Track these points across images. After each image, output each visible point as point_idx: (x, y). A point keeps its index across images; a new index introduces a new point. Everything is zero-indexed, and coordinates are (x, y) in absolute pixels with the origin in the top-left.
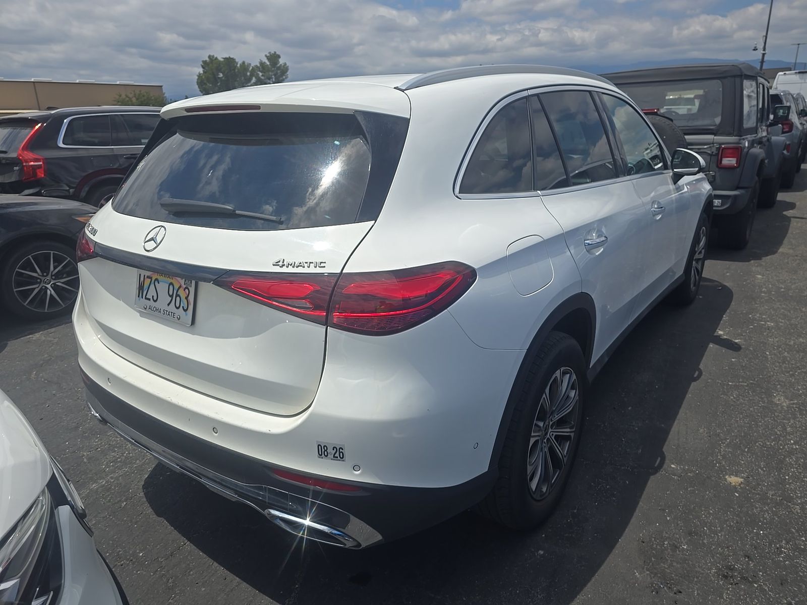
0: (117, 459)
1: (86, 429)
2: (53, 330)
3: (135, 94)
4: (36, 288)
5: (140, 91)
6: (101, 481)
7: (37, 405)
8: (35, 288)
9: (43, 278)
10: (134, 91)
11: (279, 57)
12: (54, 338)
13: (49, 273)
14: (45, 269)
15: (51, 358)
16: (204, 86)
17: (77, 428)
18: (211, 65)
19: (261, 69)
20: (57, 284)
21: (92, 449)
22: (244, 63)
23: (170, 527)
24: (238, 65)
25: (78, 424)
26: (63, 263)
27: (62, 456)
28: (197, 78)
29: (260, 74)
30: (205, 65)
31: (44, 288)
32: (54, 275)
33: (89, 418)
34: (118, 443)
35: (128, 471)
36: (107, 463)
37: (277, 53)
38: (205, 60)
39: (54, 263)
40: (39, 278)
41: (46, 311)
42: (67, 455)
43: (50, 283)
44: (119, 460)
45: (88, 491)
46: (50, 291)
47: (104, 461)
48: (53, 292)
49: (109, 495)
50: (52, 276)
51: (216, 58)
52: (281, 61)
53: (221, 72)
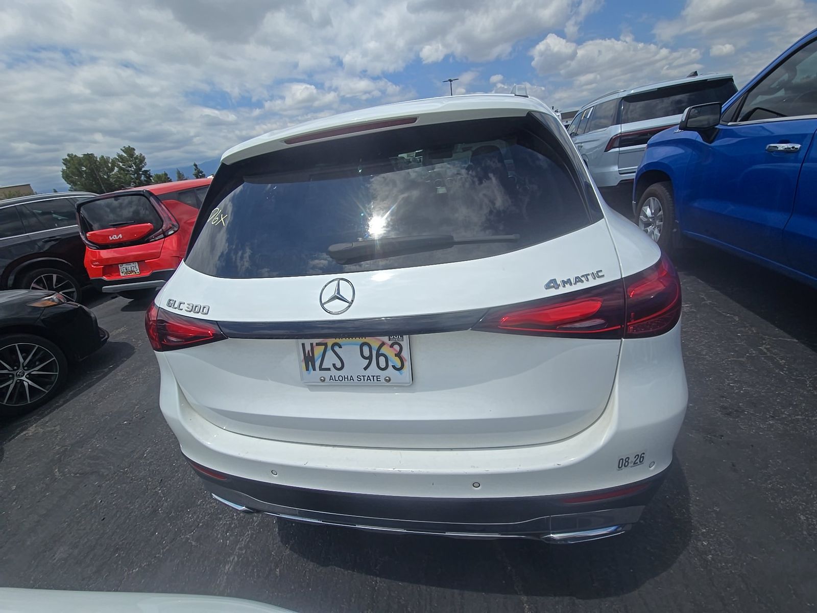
0: (230, 526)
1: (167, 508)
2: (47, 418)
3: (6, 195)
4: (11, 384)
5: (10, 192)
6: (232, 558)
7: (86, 505)
8: (9, 385)
9: (15, 373)
10: (4, 193)
11: (134, 150)
12: (55, 427)
13: (20, 366)
14: (15, 363)
15: (67, 449)
16: (70, 179)
17: (155, 511)
18: (72, 162)
19: (120, 160)
20: (32, 373)
21: (193, 528)
22: (103, 157)
23: (346, 572)
24: (98, 159)
25: (153, 507)
26: (32, 352)
27: (162, 551)
28: (61, 173)
29: (121, 164)
30: (66, 162)
31: (18, 381)
32: (26, 366)
33: (162, 495)
34: (217, 509)
35: (252, 534)
36: (221, 534)
37: (131, 147)
38: (65, 158)
39: (21, 355)
40: (11, 374)
41: (29, 402)
42: (167, 547)
43: (24, 374)
44: (232, 526)
45: (225, 577)
46: (27, 382)
47: (217, 535)
48: (30, 382)
49: (253, 570)
50: (24, 367)
51: (76, 156)
52: (137, 153)
53: (84, 166)
